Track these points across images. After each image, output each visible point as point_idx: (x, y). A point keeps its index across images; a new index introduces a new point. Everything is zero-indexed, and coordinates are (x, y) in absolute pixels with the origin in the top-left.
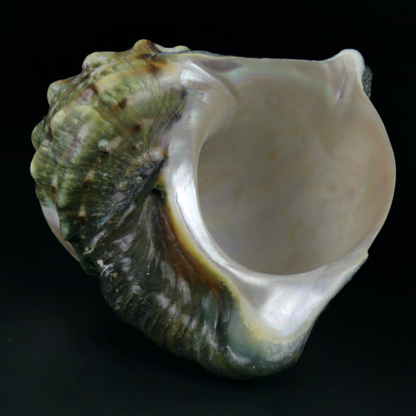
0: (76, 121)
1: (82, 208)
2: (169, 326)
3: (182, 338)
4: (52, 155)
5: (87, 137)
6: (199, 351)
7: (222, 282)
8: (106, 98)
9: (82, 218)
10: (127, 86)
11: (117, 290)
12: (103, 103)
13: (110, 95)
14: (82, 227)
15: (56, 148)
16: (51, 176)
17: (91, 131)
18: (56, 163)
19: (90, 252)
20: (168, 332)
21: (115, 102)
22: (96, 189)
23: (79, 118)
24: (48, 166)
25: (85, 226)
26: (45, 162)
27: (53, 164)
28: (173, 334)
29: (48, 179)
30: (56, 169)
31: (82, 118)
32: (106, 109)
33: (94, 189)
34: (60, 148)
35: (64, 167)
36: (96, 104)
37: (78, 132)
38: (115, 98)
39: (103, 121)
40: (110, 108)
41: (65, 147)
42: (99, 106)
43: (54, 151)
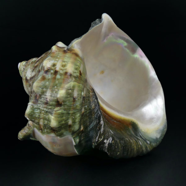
0: (70, 91)
1: (82, 126)
2: (134, 148)
4: (65, 112)
5: (78, 95)
7: (132, 121)
8: (75, 75)
9: (82, 130)
10: (77, 66)
11: (116, 147)
12: (75, 77)
13: (76, 73)
14: (82, 135)
15: (66, 107)
16: (68, 121)
17: (78, 91)
18: (69, 114)
19: (102, 139)
21: (78, 74)
23: (71, 89)
24: (64, 118)
25: (83, 133)
26: (62, 117)
27: (67, 115)
29: (66, 123)
30: (69, 116)
31: (72, 88)
32: (78, 79)
33: (85, 115)
34: (68, 106)
35: (74, 113)
36: (74, 79)
37: (74, 95)
38: (77, 73)
39: (79, 84)
40: (78, 78)
41: (71, 105)
42: (75, 79)
43: (65, 110)
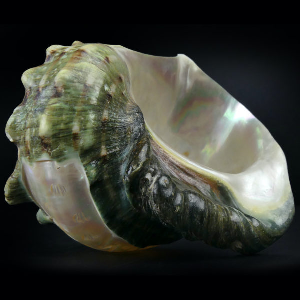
1: (103, 147)
2: (217, 214)
3: (229, 221)
4: (67, 107)
5: (95, 83)
6: (244, 227)
8: (95, 56)
9: (105, 157)
13: (97, 54)
14: (105, 167)
15: (69, 99)
16: (71, 125)
17: (96, 78)
18: (74, 111)
19: (139, 168)
20: (219, 218)
21: (102, 59)
22: (111, 127)
24: (64, 117)
25: (107, 165)
26: (61, 115)
27: (71, 113)
28: (222, 219)
29: (67, 129)
30: (75, 116)
31: (84, 71)
33: (110, 127)
34: (74, 97)
35: (84, 111)
36: (91, 60)
37: (86, 81)
38: (101, 56)
40: (101, 62)
41: (79, 95)
43: (67, 104)
